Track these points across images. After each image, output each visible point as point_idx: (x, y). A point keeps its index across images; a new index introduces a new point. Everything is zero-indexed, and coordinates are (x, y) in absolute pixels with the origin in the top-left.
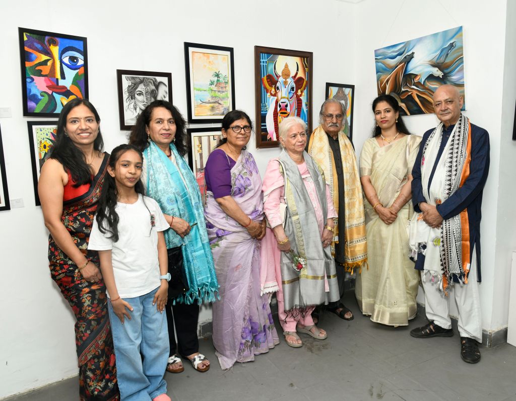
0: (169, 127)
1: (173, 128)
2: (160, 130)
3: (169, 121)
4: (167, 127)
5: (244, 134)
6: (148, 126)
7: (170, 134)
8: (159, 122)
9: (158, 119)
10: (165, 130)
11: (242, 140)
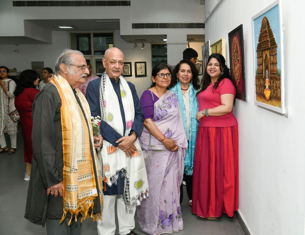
0: (187, 74)
1: (190, 75)
2: (182, 76)
3: (188, 71)
4: (186, 74)
5: (167, 79)
6: (178, 73)
7: (188, 78)
8: (183, 71)
9: (182, 70)
10: (185, 75)
11: (166, 83)
